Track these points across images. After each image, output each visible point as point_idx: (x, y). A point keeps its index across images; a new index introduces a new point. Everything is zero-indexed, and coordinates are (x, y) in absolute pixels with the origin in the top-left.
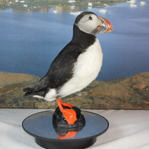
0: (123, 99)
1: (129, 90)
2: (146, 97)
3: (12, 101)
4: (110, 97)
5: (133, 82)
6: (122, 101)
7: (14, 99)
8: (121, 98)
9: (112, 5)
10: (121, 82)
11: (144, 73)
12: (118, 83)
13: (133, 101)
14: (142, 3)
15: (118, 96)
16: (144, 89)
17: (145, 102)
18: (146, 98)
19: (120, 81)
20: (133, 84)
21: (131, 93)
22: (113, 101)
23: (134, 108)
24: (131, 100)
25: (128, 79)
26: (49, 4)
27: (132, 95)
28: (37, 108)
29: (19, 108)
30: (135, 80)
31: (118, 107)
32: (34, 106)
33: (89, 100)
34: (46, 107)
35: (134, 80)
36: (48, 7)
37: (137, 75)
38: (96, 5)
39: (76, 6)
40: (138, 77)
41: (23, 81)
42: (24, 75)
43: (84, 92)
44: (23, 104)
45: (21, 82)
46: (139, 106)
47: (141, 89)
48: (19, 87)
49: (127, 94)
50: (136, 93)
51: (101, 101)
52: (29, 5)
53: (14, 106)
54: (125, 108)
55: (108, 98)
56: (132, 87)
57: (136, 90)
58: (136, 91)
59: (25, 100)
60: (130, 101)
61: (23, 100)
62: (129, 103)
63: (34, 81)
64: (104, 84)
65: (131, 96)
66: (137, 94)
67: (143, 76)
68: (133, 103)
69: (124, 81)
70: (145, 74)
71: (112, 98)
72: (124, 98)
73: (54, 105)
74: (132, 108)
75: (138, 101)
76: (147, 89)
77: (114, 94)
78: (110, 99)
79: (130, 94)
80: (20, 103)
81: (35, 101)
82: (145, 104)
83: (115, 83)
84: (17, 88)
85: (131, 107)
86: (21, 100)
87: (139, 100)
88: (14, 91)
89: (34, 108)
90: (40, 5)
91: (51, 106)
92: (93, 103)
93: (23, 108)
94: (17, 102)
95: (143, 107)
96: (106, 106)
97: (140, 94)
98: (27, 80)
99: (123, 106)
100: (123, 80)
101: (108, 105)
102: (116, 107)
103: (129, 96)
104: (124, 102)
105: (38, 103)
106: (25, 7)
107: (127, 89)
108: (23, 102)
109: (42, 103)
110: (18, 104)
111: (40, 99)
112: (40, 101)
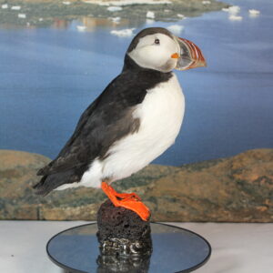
0: (215, 201)
1: (227, 184)
2: (261, 197)
4: (189, 198)
5: (234, 167)
6: (213, 206)
8: (210, 199)
9: (192, 16)
10: (211, 169)
11: (256, 151)
12: (204, 170)
13: (234, 205)
14: (254, 13)
15: (206, 196)
16: (256, 181)
17: (258, 208)
18: (260, 200)
19: (208, 167)
20: (235, 172)
21: (231, 190)
23: (237, 220)
24: (230, 203)
25: (225, 163)
26: (69, 13)
27: (233, 193)
28: (44, 220)
29: (7, 219)
30: (239, 165)
31: (206, 217)
32: (38, 215)
33: (148, 203)
34: (62, 218)
35: (236, 165)
36: (67, 20)
37: (242, 154)
38: (162, 16)
39: (123, 17)
40: (244, 159)
41: (16, 165)
42: (18, 153)
43: (138, 189)
44: (16, 211)
45: (12, 167)
46: (247, 216)
47: (250, 182)
48: (9, 178)
49: (222, 192)
50: (240, 190)
51: (171, 204)
52: (29, 14)
54: (219, 219)
55: (186, 198)
56: (232, 178)
57: (241, 183)
58: (240, 187)
59: (20, 203)
60: (229, 207)
61: (16, 204)
62: (227, 209)
64: (177, 172)
65: (230, 196)
66: (243, 192)
67: (254, 156)
68: (233, 209)
69: (217, 166)
70: (259, 153)
71: (192, 200)
72: (216, 199)
73: (78, 213)
74: (232, 219)
75: (245, 206)
76: (262, 182)
77: (197, 192)
78: (188, 202)
79: (228, 192)
80: (11, 209)
81: (40, 205)
82: (258, 211)
83: (199, 169)
84: (5, 179)
85: (230, 217)
86: (13, 204)
87: (246, 204)
89: (38, 220)
90: (52, 16)
91: (72, 216)
92: (156, 209)
93: (15, 219)
94: (3, 206)
95: (254, 218)
96: (181, 215)
97: (249, 192)
98: (25, 163)
99: (214, 216)
100: (215, 163)
101: (186, 213)
102: (201, 218)
103: (226, 195)
104: (217, 207)
105: (45, 210)
106: (22, 19)
107: (222, 181)
108: (16, 207)
109: (55, 209)
110: (6, 212)
111: (50, 202)
112: (50, 206)
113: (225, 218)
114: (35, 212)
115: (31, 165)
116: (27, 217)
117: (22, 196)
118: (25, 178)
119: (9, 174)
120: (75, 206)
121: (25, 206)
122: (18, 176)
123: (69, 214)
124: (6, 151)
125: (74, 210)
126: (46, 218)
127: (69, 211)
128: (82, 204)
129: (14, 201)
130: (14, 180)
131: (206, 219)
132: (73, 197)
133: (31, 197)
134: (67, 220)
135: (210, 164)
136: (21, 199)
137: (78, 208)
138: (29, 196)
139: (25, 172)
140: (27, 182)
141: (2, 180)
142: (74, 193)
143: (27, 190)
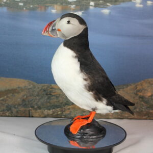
1: (134, 98)
3: (5, 108)
5: (138, 89)
7: (7, 107)
9: (115, 5)
10: (125, 89)
11: (150, 79)
12: (121, 90)
13: (138, 110)
14: (149, 3)
16: (150, 96)
17: (151, 111)
19: (123, 88)
20: (138, 91)
23: (139, 118)
25: (133, 86)
26: (47, 3)
29: (12, 116)
30: (141, 87)
31: (122, 116)
32: (29, 114)
34: (42, 116)
35: (139, 87)
36: (46, 6)
37: (142, 81)
38: (98, 4)
39: (76, 5)
40: (144, 84)
41: (17, 86)
42: (19, 80)
44: (17, 112)
45: (15, 88)
46: (145, 116)
47: (147, 97)
48: (13, 94)
50: (141, 101)
52: (25, 3)
53: (7, 114)
54: (129, 117)
56: (136, 94)
58: (141, 99)
59: (19, 107)
60: (135, 110)
61: (17, 108)
63: (29, 87)
66: (142, 103)
67: (149, 83)
69: (129, 88)
70: (152, 81)
73: (51, 113)
74: (136, 117)
75: (144, 110)
80: (14, 110)
81: (31, 108)
84: (11, 94)
86: (15, 108)
88: (7, 97)
89: (29, 117)
90: (38, 4)
91: (48, 115)
93: (17, 116)
94: (10, 109)
95: (149, 117)
96: (109, 115)
97: (146, 102)
98: (22, 85)
99: (126, 115)
100: (127, 86)
102: (119, 117)
105: (33, 111)
106: (21, 6)
107: (131, 96)
108: (17, 110)
109: (39, 111)
110: (12, 112)
111: (36, 107)
112: (36, 109)
114: (27, 112)
115: (25, 86)
116: (23, 115)
117: (21, 103)
118: (22, 94)
119: (14, 91)
120: (50, 109)
121: (22, 109)
122: (18, 93)
123: (46, 113)
124: (12, 79)
125: (49, 112)
126: (34, 116)
128: (54, 108)
129: (16, 106)
130: (16, 94)
131: (122, 117)
132: (49, 104)
133: (26, 104)
134: (45, 117)
135: (124, 87)
136: (20, 105)
137: (51, 110)
138: (24, 103)
139: (22, 90)
140: (24, 96)
141: (10, 95)
142: (49, 102)
143: (24, 100)
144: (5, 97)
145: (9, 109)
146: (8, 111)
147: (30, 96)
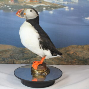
2: (74, 58)
3: (2, 59)
6: (61, 61)
7: (3, 59)
8: (60, 58)
9: (56, 9)
13: (66, 60)
20: (67, 51)
22: (56, 60)
24: (65, 59)
25: (64, 49)
27: (66, 57)
29: (5, 63)
34: (20, 63)
35: (67, 49)
37: (69, 46)
40: (69, 48)
42: (8, 46)
44: (8, 61)
45: (7, 49)
46: (70, 63)
47: (71, 54)
53: (3, 62)
56: (66, 53)
58: (68, 55)
59: (9, 59)
61: (8, 59)
62: (65, 61)
63: (13, 49)
66: (69, 57)
69: (62, 50)
70: (73, 46)
74: (66, 64)
75: (69, 60)
76: (74, 54)
79: (65, 57)
80: (6, 60)
81: (14, 60)
82: (73, 62)
89: (14, 64)
91: (23, 63)
92: (45, 61)
93: (7, 63)
95: (72, 64)
98: (10, 48)
99: (61, 63)
101: (53, 62)
104: (62, 60)
105: (15, 61)
109: (18, 61)
110: (5, 62)
111: (17, 59)
113: (64, 64)
114: (13, 61)
115: (12, 49)
116: (11, 63)
117: (9, 57)
118: (10, 52)
119: (6, 51)
120: (24, 60)
122: (8, 52)
126: (16, 63)
127: (22, 61)
128: (26, 60)
130: (7, 53)
131: (59, 64)
132: (23, 58)
133: (12, 58)
135: (60, 49)
137: (24, 61)
139: (10, 50)
140: (11, 54)
141: (4, 53)
142: (23, 57)
143: (11, 56)
144: (2, 54)
145: (4, 60)
146: (3, 61)
147: (14, 53)
